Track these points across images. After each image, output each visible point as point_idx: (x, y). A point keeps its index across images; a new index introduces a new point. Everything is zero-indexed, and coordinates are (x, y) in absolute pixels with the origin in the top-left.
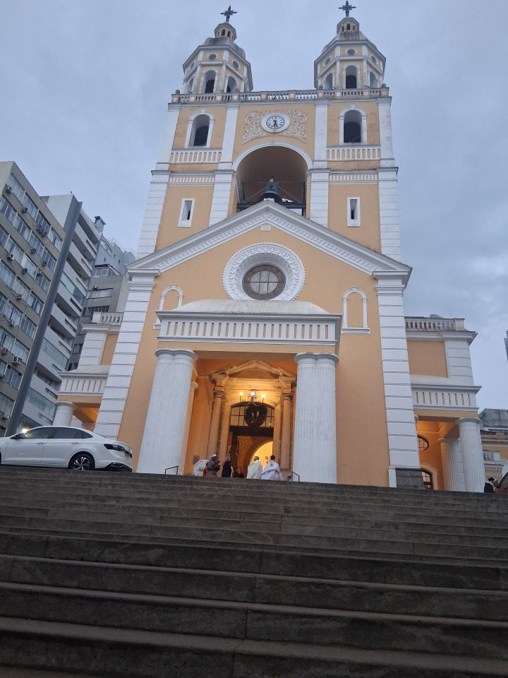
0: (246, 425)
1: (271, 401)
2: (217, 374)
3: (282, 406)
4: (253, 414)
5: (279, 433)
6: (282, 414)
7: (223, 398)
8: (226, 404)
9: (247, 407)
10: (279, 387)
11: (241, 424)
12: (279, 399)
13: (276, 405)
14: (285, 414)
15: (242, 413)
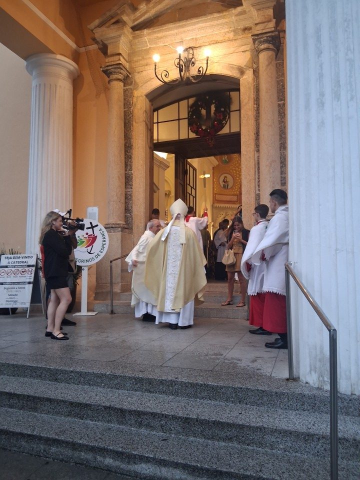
0: (193, 135)
1: (231, 67)
2: (103, 28)
3: (256, 72)
4: (204, 112)
5: (252, 136)
6: (257, 90)
7: (127, 80)
8: (136, 93)
9: (191, 101)
10: (245, 29)
11: (184, 136)
12: (248, 55)
13: (242, 72)
14: (264, 86)
15: (184, 114)
